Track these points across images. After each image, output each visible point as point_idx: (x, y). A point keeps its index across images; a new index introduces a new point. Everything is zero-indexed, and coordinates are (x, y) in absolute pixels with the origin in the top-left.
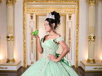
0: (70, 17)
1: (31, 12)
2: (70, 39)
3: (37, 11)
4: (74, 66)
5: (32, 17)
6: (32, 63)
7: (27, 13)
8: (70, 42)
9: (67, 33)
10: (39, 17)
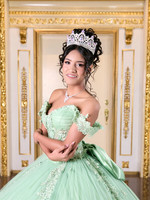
0: (129, 37)
1: (21, 24)
2: (127, 99)
3: (38, 21)
4: (138, 174)
5: (23, 37)
6: (25, 164)
7: (10, 27)
8: (127, 108)
9: (121, 82)
10: (45, 38)
